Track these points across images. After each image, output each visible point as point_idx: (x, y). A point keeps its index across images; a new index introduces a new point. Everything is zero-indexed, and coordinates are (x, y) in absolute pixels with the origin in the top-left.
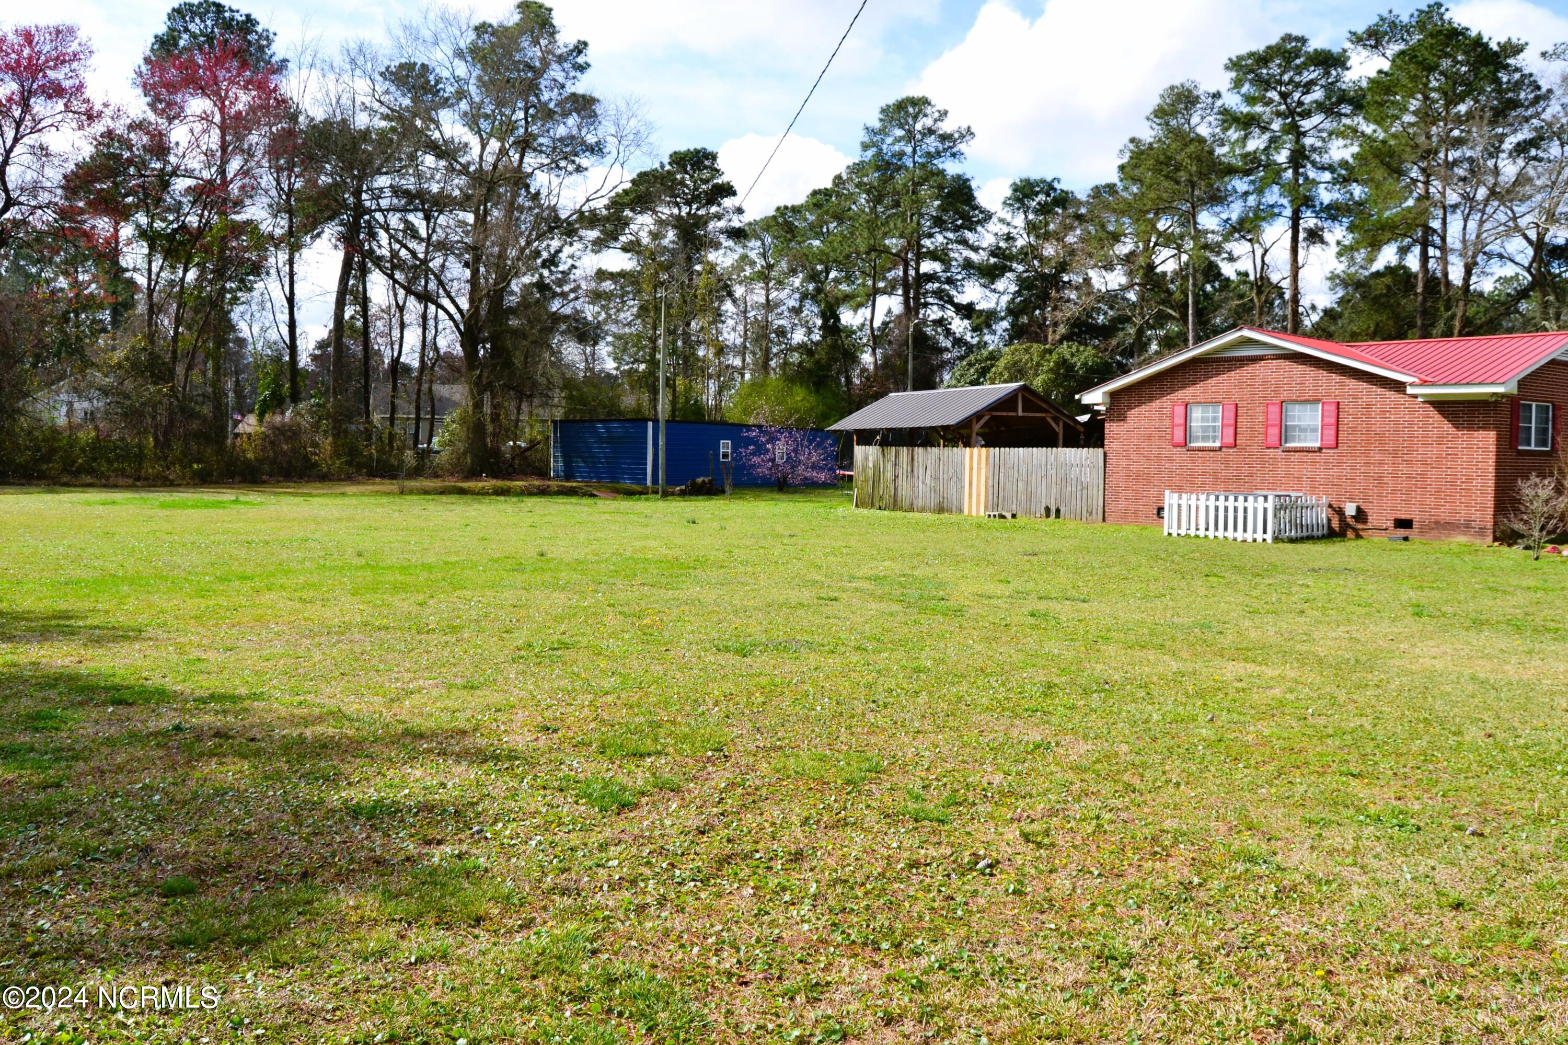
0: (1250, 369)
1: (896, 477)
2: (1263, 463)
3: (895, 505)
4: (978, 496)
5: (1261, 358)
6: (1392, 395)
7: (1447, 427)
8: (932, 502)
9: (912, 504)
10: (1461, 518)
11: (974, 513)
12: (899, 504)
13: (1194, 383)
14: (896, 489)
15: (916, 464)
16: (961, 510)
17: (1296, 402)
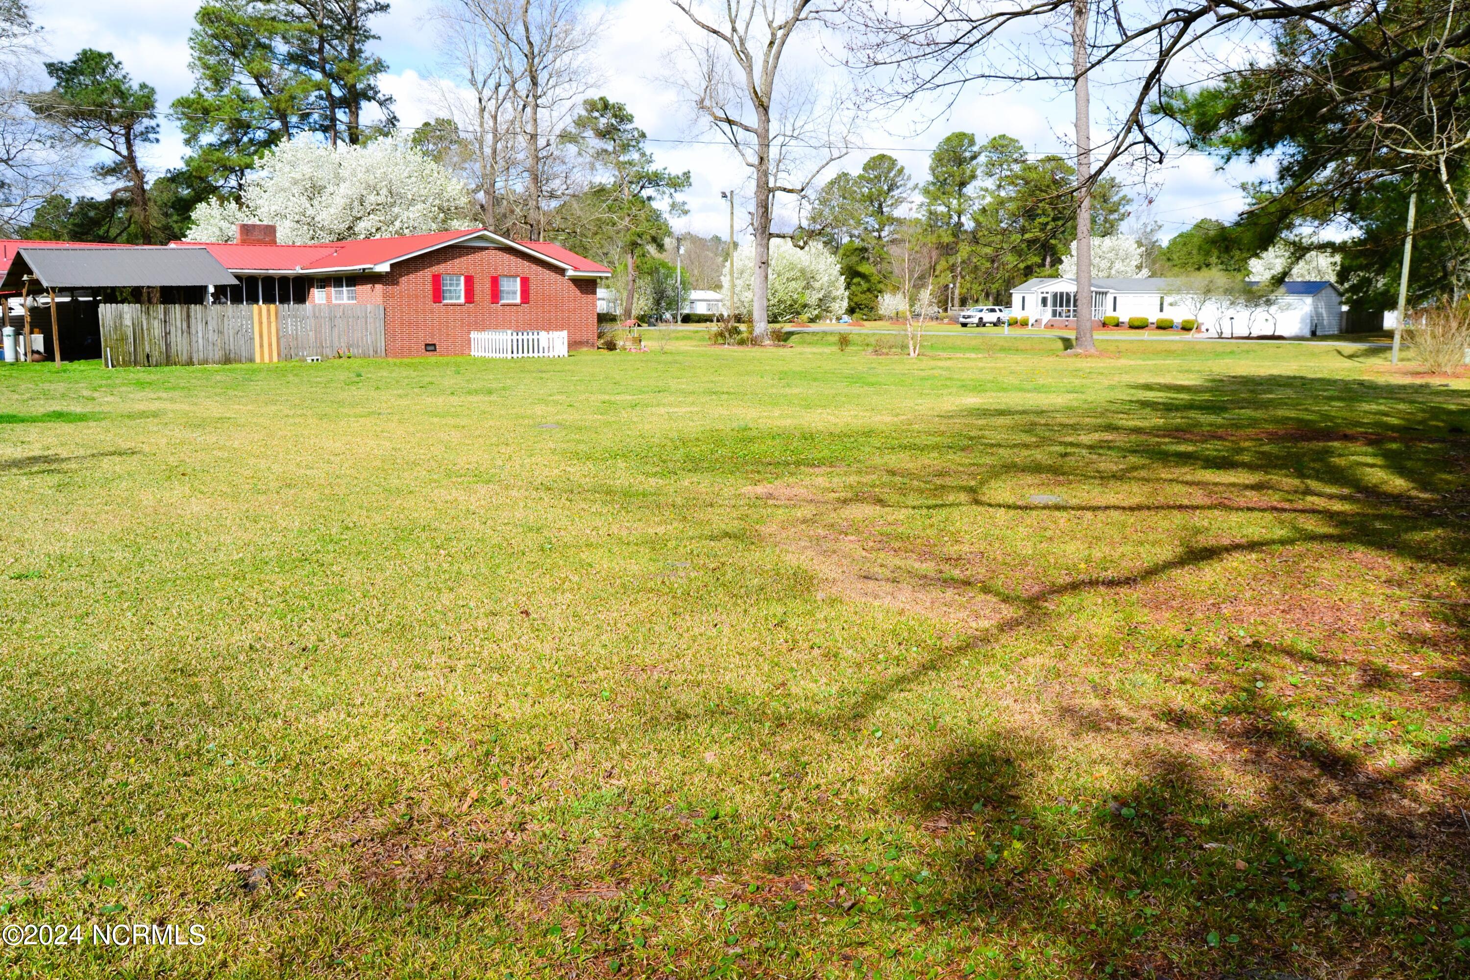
0: (478, 256)
1: (167, 334)
2: (490, 313)
3: (168, 360)
4: (270, 345)
5: (487, 248)
6: (553, 276)
7: (578, 292)
8: (219, 354)
9: (191, 359)
10: (584, 338)
11: (267, 360)
12: (172, 358)
13: (445, 261)
14: (168, 345)
15: (193, 321)
16: (251, 360)
17: (506, 276)
